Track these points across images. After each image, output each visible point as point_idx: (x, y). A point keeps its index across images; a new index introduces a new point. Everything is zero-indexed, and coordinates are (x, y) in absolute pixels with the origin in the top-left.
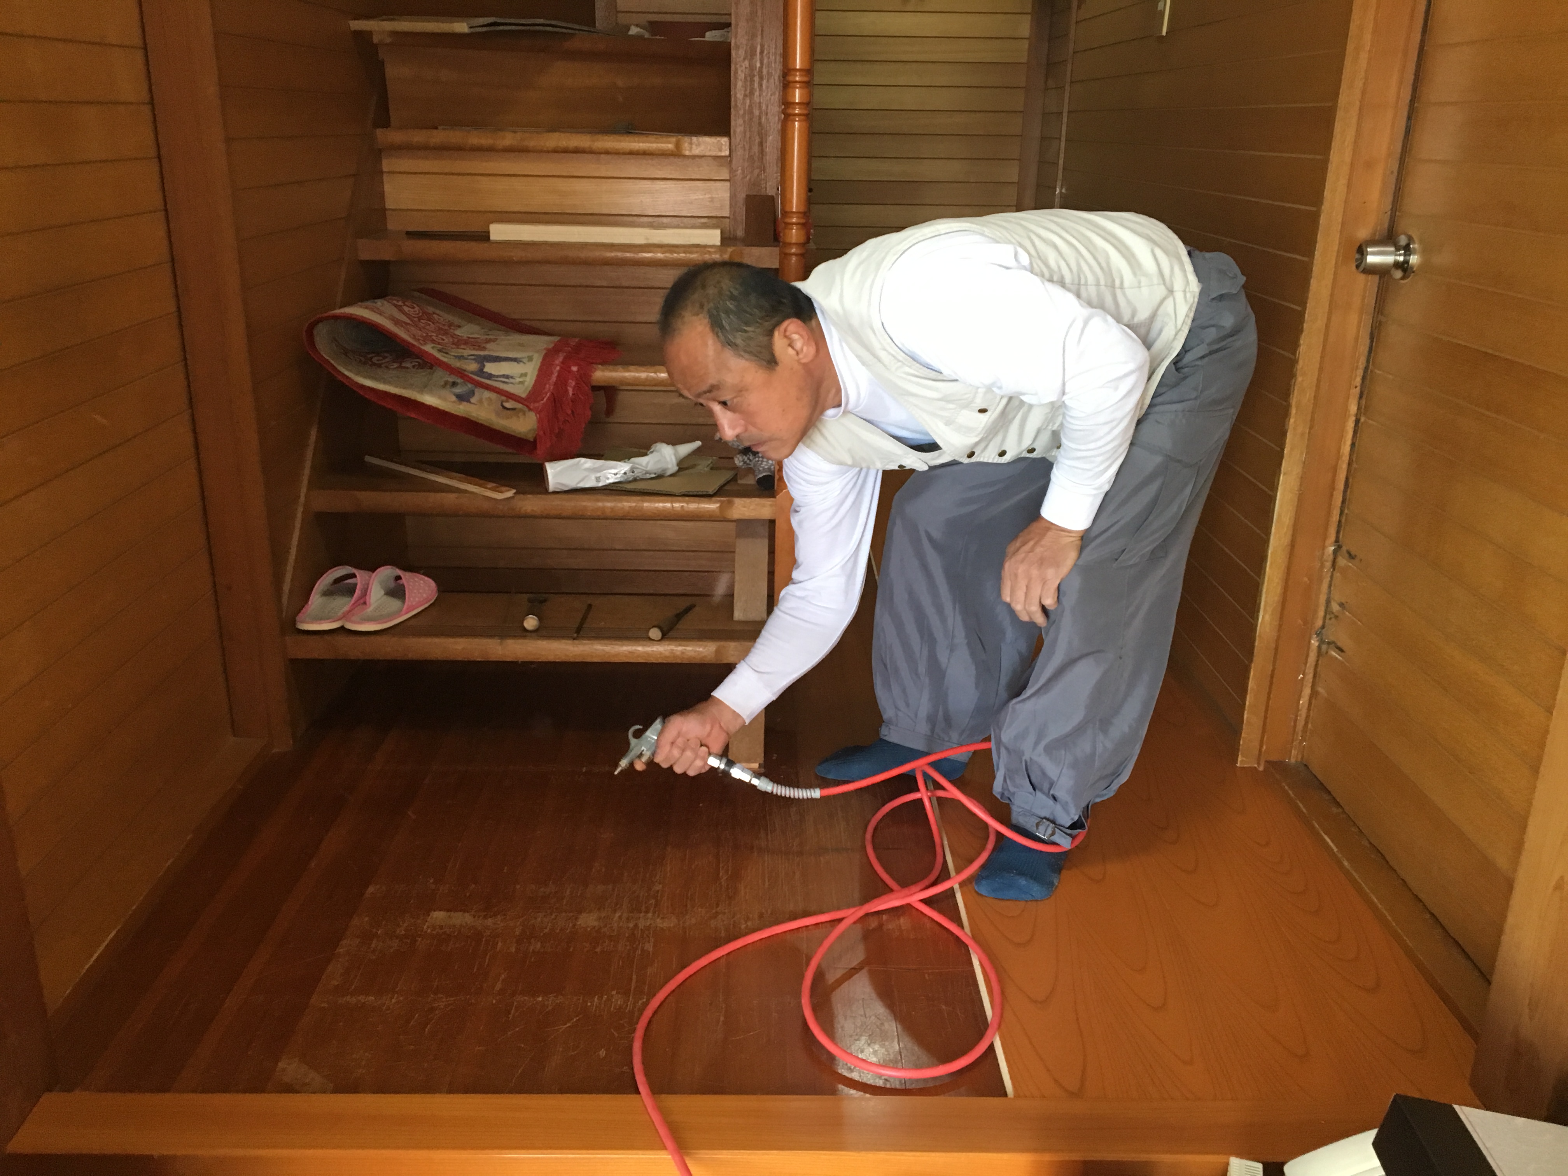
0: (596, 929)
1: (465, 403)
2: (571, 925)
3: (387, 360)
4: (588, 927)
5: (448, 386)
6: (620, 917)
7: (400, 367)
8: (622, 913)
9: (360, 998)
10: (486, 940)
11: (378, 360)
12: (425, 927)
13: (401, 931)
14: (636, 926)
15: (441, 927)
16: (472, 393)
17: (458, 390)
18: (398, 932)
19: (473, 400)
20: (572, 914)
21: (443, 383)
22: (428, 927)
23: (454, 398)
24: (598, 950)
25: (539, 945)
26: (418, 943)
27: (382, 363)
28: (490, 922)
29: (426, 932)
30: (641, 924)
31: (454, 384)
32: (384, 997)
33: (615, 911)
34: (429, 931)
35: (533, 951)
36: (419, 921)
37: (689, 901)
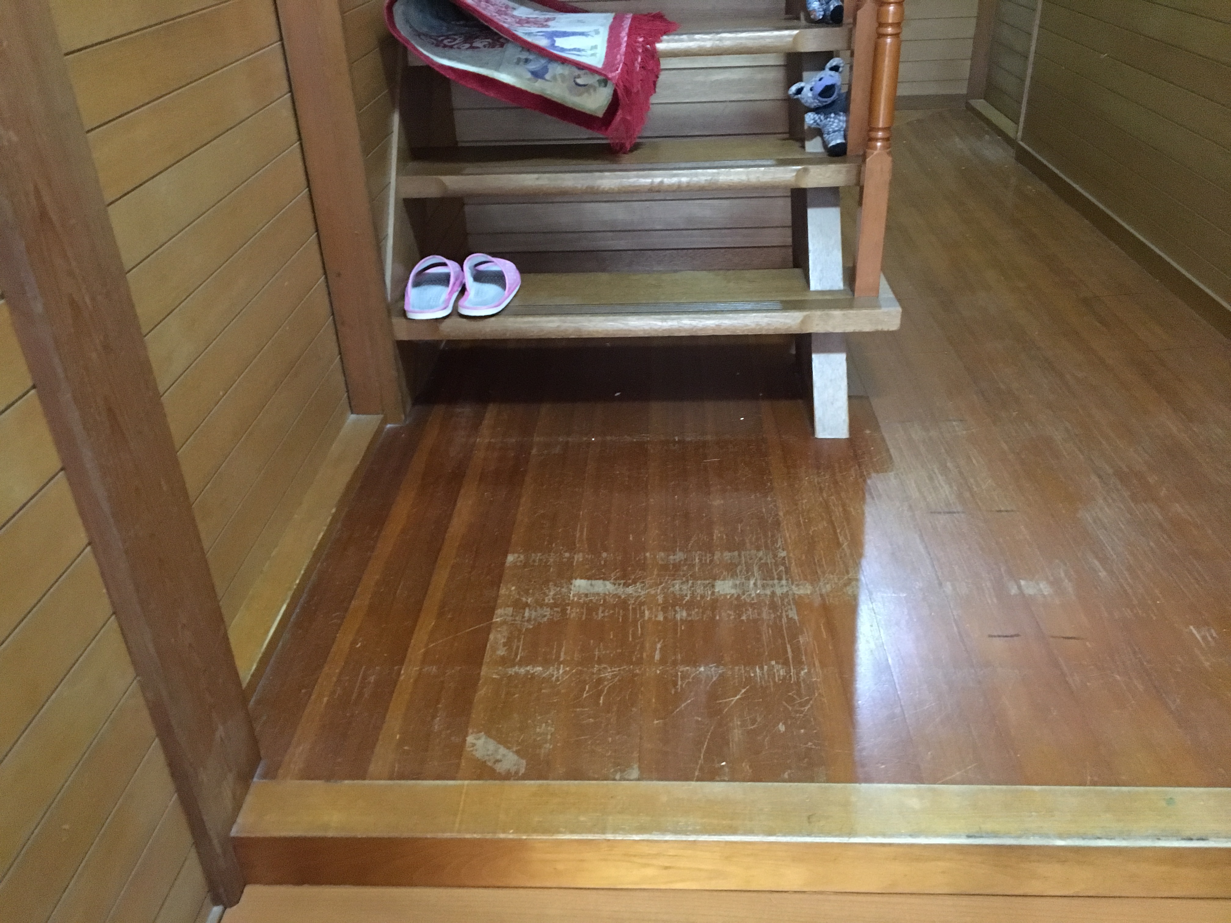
0: (736, 596)
1: (540, 80)
2: (710, 593)
3: (457, 42)
4: (727, 594)
5: (521, 63)
6: (755, 584)
7: (472, 47)
8: (756, 580)
9: (528, 668)
10: (633, 608)
11: (449, 42)
12: (571, 595)
13: (549, 600)
14: (773, 593)
15: (586, 595)
16: (545, 70)
17: (532, 66)
18: (546, 601)
19: (547, 77)
20: (708, 582)
21: (515, 61)
22: (574, 596)
23: (529, 75)
24: (744, 618)
25: (684, 614)
26: (568, 612)
27: (454, 45)
28: (630, 590)
29: (573, 600)
30: (779, 591)
31: (527, 61)
32: (551, 668)
33: (748, 579)
34: (576, 599)
35: (681, 620)
36: (563, 589)
37: (818, 568)
